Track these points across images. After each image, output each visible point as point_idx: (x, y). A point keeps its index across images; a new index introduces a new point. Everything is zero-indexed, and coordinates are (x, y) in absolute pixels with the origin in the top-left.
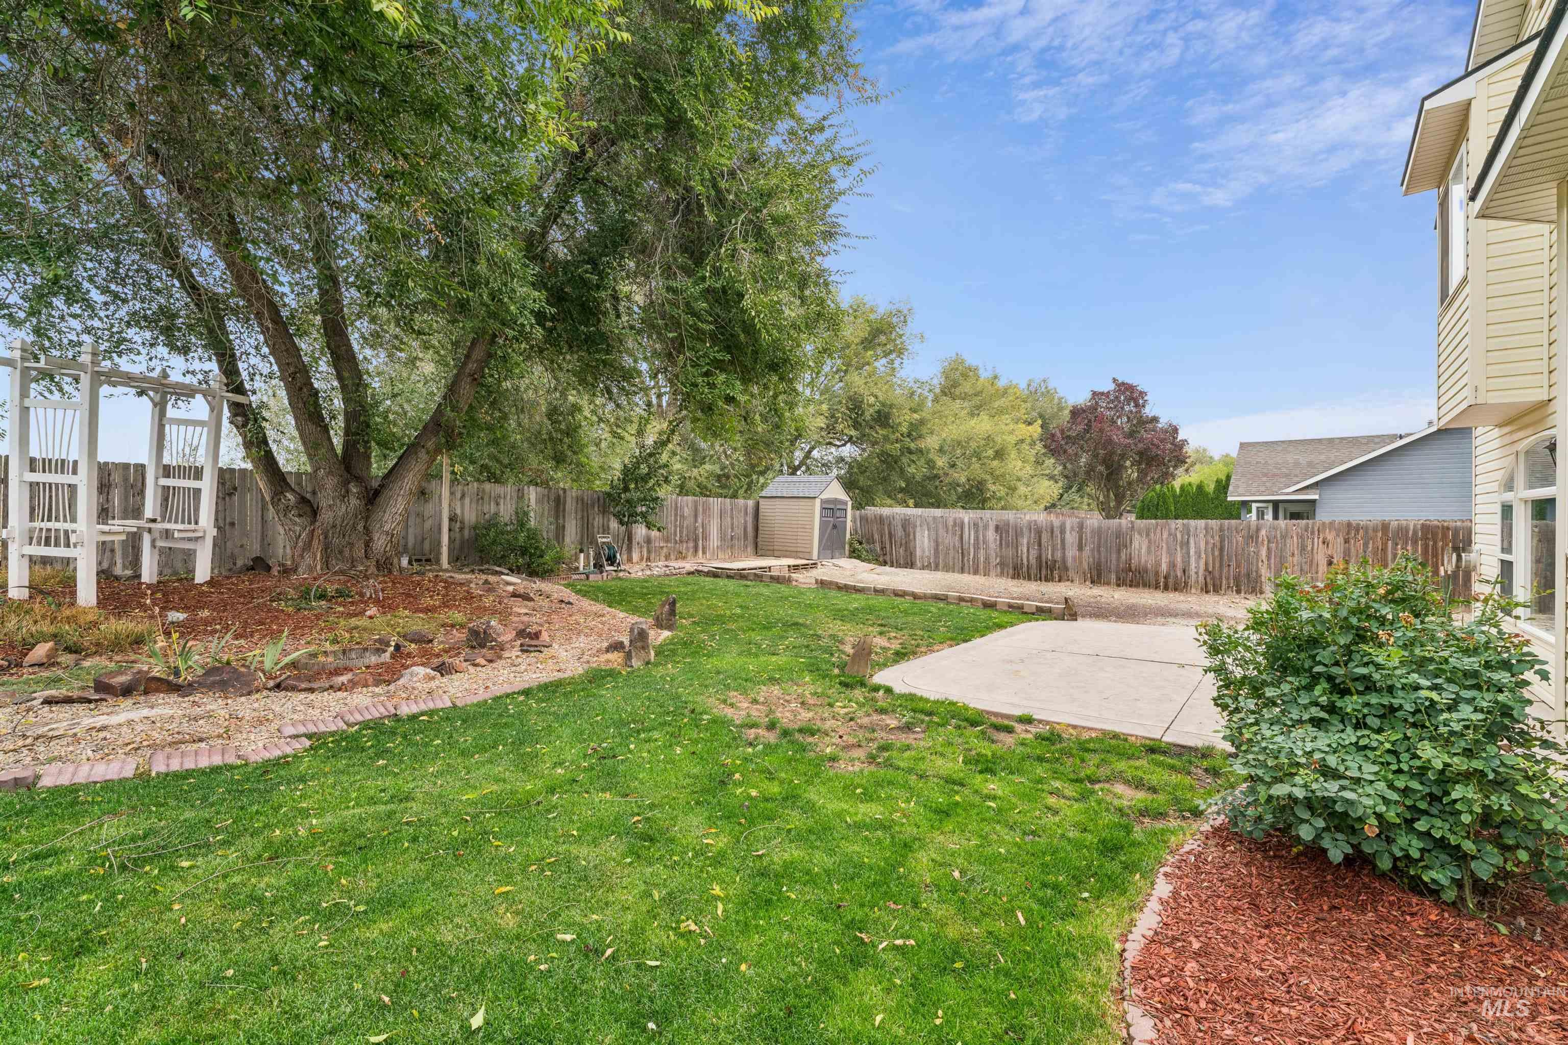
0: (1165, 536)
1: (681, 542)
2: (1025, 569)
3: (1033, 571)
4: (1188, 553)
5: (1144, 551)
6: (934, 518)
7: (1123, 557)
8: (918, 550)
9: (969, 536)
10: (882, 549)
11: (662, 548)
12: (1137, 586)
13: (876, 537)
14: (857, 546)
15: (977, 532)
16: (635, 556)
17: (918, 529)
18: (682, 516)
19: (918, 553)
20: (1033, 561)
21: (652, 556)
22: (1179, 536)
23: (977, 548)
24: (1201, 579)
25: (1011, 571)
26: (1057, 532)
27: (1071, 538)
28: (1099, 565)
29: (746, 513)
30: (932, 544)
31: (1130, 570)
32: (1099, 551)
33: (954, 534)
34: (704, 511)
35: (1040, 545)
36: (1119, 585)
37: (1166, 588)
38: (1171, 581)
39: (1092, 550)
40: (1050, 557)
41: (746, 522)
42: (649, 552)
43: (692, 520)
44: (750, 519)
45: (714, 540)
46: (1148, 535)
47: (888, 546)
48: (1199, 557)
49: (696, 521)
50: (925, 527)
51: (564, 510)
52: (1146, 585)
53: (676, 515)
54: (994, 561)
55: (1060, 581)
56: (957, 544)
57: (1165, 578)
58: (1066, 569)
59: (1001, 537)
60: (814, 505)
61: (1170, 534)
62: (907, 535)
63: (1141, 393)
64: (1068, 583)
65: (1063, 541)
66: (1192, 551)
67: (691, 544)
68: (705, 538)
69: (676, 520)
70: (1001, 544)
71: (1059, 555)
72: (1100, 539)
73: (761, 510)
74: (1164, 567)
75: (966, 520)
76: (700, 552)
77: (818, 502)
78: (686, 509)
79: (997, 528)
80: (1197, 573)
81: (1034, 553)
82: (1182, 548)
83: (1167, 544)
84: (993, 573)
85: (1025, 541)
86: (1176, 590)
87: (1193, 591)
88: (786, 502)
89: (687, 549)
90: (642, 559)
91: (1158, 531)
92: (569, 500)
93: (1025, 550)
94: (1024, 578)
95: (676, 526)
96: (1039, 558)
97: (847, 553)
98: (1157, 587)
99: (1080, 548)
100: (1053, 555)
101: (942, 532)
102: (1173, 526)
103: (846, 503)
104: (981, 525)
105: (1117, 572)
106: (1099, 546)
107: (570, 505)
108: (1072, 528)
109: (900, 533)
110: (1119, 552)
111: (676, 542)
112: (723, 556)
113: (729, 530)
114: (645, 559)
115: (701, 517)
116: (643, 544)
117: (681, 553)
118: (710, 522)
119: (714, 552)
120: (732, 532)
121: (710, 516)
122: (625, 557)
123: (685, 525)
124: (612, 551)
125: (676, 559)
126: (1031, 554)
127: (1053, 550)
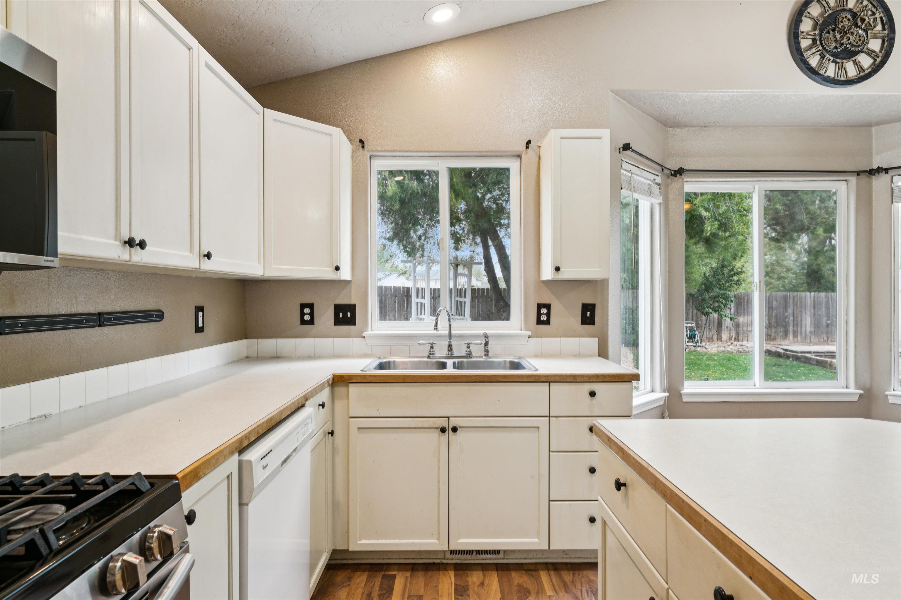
1: (770, 327)
16: (725, 336)
21: (741, 337)
34: (795, 305)
42: (737, 334)
43: (782, 310)
45: (808, 326)
49: (786, 310)
67: (781, 329)
68: (795, 325)
76: (791, 336)
89: (776, 332)
90: (731, 339)
112: (816, 340)
113: (825, 319)
114: (733, 339)
115: (791, 307)
116: (731, 328)
117: (770, 336)
118: (801, 311)
119: (806, 336)
120: (828, 319)
121: (801, 307)
122: (715, 337)
123: (774, 314)
124: (693, 333)
125: (765, 340)
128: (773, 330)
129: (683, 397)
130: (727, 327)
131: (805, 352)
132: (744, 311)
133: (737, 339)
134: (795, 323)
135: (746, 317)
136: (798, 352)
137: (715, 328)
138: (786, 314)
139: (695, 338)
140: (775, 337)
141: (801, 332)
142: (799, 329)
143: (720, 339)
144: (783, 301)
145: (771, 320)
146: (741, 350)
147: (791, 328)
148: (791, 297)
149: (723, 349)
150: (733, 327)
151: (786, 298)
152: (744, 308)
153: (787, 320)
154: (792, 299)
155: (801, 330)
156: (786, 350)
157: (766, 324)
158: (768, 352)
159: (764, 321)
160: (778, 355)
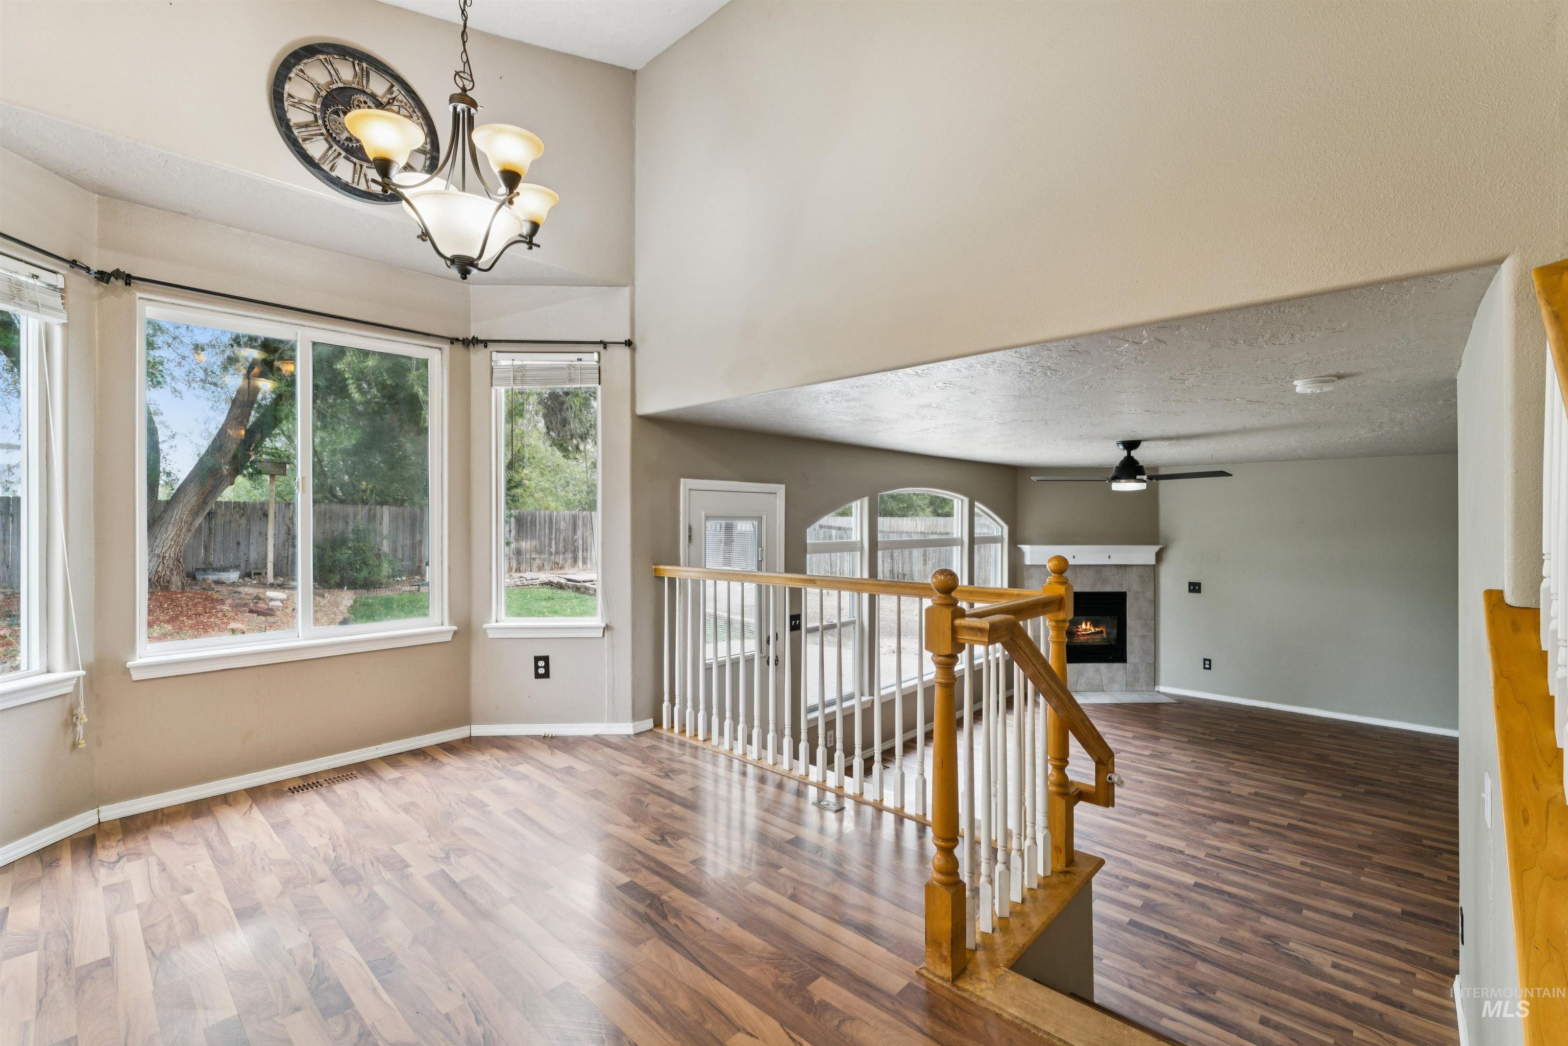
1: (557, 553)
11: (534, 559)
18: (558, 530)
21: (522, 568)
34: (584, 524)
42: (519, 563)
43: (570, 533)
49: (575, 532)
53: (551, 529)
67: (569, 555)
68: (585, 549)
69: (551, 534)
76: (580, 563)
89: (565, 560)
90: (510, 570)
95: (550, 539)
111: (551, 554)
114: (514, 570)
115: (581, 529)
116: (512, 556)
117: (558, 564)
123: (562, 538)
125: (552, 569)
126: (886, 567)
127: (903, 563)
128: (561, 557)
129: (132, 672)
130: (506, 556)
131: (586, 581)
132: (527, 534)
133: (518, 570)
134: (585, 547)
135: (529, 542)
136: (580, 582)
138: (575, 537)
140: (563, 564)
141: (591, 558)
142: (589, 554)
144: (571, 522)
145: (559, 545)
146: (519, 583)
147: (580, 554)
148: (581, 516)
150: (514, 554)
151: (574, 519)
152: (527, 530)
153: (576, 544)
154: (581, 519)
155: (591, 555)
156: (569, 580)
157: (553, 550)
158: (550, 584)
159: (550, 546)
160: (560, 586)
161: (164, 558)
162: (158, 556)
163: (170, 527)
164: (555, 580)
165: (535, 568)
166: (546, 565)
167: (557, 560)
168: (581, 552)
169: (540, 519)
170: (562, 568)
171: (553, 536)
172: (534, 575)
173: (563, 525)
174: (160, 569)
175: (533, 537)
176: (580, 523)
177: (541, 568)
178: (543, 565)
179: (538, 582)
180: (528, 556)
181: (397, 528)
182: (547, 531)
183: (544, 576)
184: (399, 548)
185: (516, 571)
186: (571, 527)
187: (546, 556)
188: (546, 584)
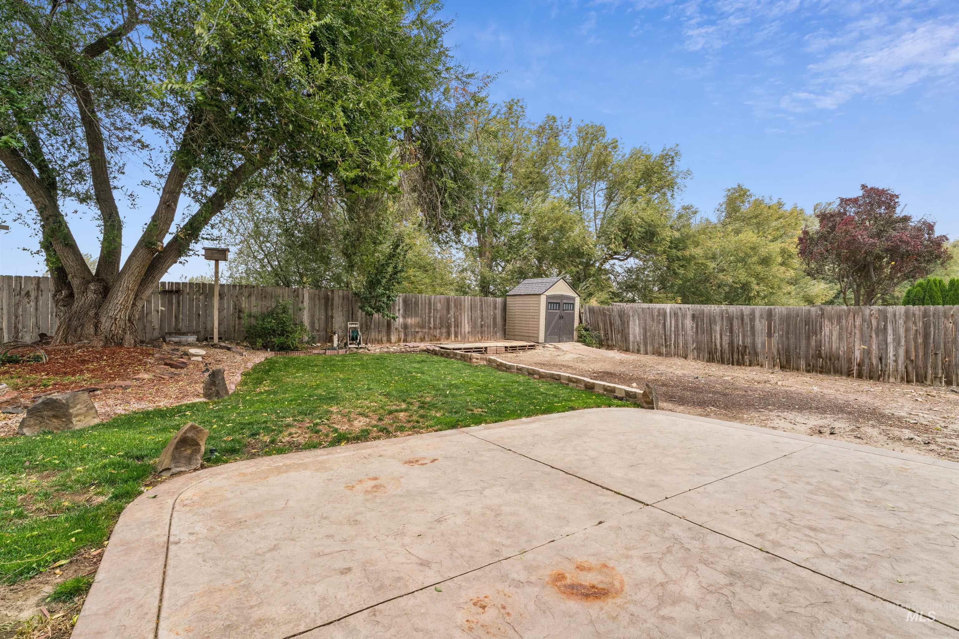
0: (858, 322)
1: (435, 328)
2: (718, 354)
3: (727, 356)
4: (886, 340)
5: (834, 338)
6: (643, 309)
7: (813, 343)
8: (631, 336)
9: (670, 323)
10: (605, 335)
11: (417, 332)
12: (828, 372)
13: (601, 325)
14: (584, 332)
15: (677, 321)
16: (394, 338)
17: (631, 318)
18: (436, 310)
19: (631, 338)
20: (726, 346)
21: (409, 338)
22: (874, 322)
23: (677, 335)
24: (901, 367)
25: (706, 356)
26: (747, 320)
27: (760, 326)
28: (788, 350)
29: (495, 308)
30: (642, 331)
31: (820, 356)
32: (788, 338)
33: (659, 322)
34: (456, 306)
35: (731, 332)
36: (808, 371)
37: (860, 376)
38: (865, 368)
39: (781, 337)
40: (741, 343)
41: (495, 314)
42: (406, 335)
43: (445, 312)
44: (499, 312)
45: (466, 327)
46: (839, 322)
47: (609, 333)
48: (899, 343)
49: (448, 312)
50: (636, 317)
51: (332, 305)
52: (838, 372)
53: (430, 309)
54: (692, 346)
55: (750, 365)
56: (662, 331)
57: (859, 365)
58: (756, 354)
59: (697, 325)
60: (539, 301)
61: (864, 320)
62: (623, 323)
63: (892, 196)
64: (757, 368)
65: (753, 328)
66: (890, 339)
67: (444, 330)
68: (456, 326)
69: (430, 313)
70: (697, 331)
71: (748, 341)
72: (788, 325)
73: (508, 305)
74: (857, 354)
75: (668, 311)
76: (453, 335)
77: (543, 299)
78: (439, 305)
79: (694, 317)
80: (896, 361)
81: (726, 339)
82: (877, 335)
83: (861, 330)
84: (691, 356)
85: (718, 328)
86: (871, 378)
87: (892, 380)
88: (525, 298)
89: (441, 334)
90: (399, 340)
91: (851, 318)
92: (336, 298)
93: (718, 337)
94: (718, 362)
95: (430, 317)
96: (731, 343)
97: (576, 337)
98: (849, 374)
99: (770, 335)
100: (743, 343)
101: (649, 321)
102: (867, 312)
103: (574, 299)
104: (680, 314)
105: (807, 358)
106: (788, 333)
107: (337, 301)
108: (761, 316)
109: (618, 322)
110: (808, 338)
111: (430, 328)
112: (473, 339)
113: (479, 320)
114: (402, 340)
115: (453, 310)
116: (400, 329)
117: (435, 337)
118: (461, 313)
119: (465, 336)
120: (482, 321)
121: (461, 309)
122: (385, 339)
123: (438, 316)
124: (355, 334)
125: (431, 341)
126: (724, 340)
127: (744, 336)
128: (438, 331)
130: (396, 329)
131: (456, 349)
132: (411, 312)
134: (456, 324)
135: (413, 319)
136: (450, 349)
137: (384, 330)
138: (449, 316)
139: (357, 339)
141: (460, 333)
142: (459, 330)
143: (389, 341)
144: (446, 304)
145: (436, 322)
146: (404, 350)
148: (452, 299)
149: (386, 350)
150: (402, 328)
151: (448, 301)
152: (411, 309)
153: (449, 321)
154: (453, 302)
155: (461, 331)
156: (442, 348)
157: (432, 326)
158: (427, 351)
159: (430, 323)
160: (435, 353)
161: (116, 319)
162: (111, 317)
163: (120, 294)
164: (431, 348)
165: (418, 339)
166: (426, 336)
167: (435, 333)
168: (453, 328)
169: (422, 301)
170: (439, 340)
171: (432, 314)
172: (416, 344)
173: (439, 306)
174: (113, 328)
175: (416, 315)
176: (452, 304)
177: (422, 340)
178: (424, 337)
179: (418, 349)
180: (413, 330)
181: (315, 305)
182: (427, 311)
183: (423, 346)
184: (316, 321)
185: (404, 341)
186: (445, 308)
187: (427, 330)
188: (424, 351)
